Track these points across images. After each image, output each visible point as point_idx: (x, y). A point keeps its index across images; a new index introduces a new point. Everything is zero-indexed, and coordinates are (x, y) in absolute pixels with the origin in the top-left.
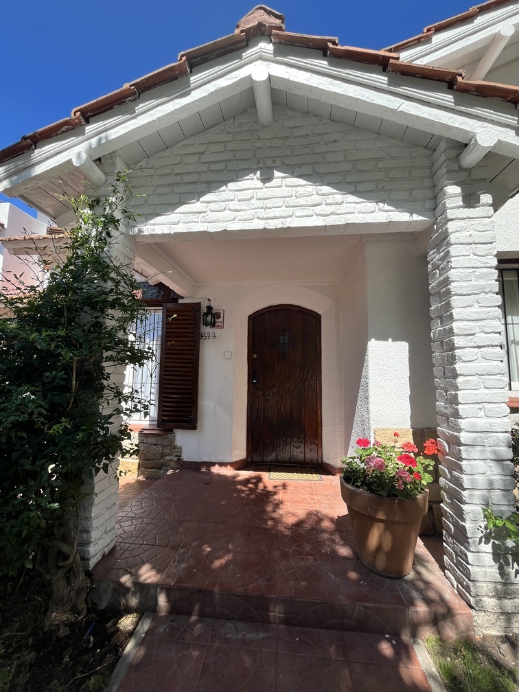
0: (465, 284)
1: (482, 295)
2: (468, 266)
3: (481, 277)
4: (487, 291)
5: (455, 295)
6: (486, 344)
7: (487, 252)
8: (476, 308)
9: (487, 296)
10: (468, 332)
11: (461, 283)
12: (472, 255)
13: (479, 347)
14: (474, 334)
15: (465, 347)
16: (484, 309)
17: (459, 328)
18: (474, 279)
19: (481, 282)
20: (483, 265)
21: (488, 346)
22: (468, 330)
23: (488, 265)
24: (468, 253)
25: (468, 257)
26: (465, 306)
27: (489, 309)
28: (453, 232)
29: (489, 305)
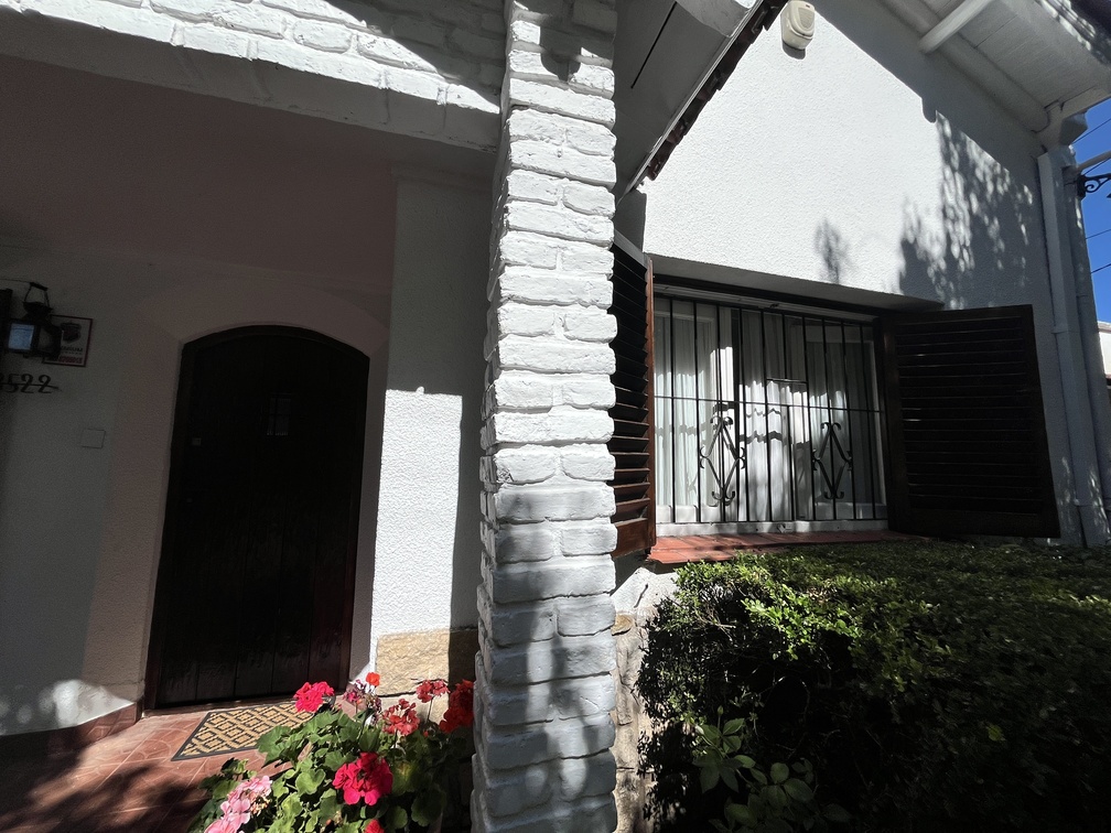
0: (535, 274)
1: (574, 310)
2: (548, 230)
3: (580, 263)
4: (587, 299)
5: (510, 298)
6: (573, 438)
7: (595, 205)
8: (558, 342)
9: (586, 312)
10: (533, 403)
11: (528, 271)
12: (560, 205)
13: (557, 444)
14: (547, 409)
15: (523, 444)
16: (576, 345)
17: (509, 390)
18: (559, 265)
19: (575, 277)
20: (582, 235)
21: (579, 441)
22: (531, 396)
23: (595, 237)
24: (552, 198)
25: (550, 208)
26: (532, 331)
27: (587, 346)
28: (519, 138)
29: (589, 335)
